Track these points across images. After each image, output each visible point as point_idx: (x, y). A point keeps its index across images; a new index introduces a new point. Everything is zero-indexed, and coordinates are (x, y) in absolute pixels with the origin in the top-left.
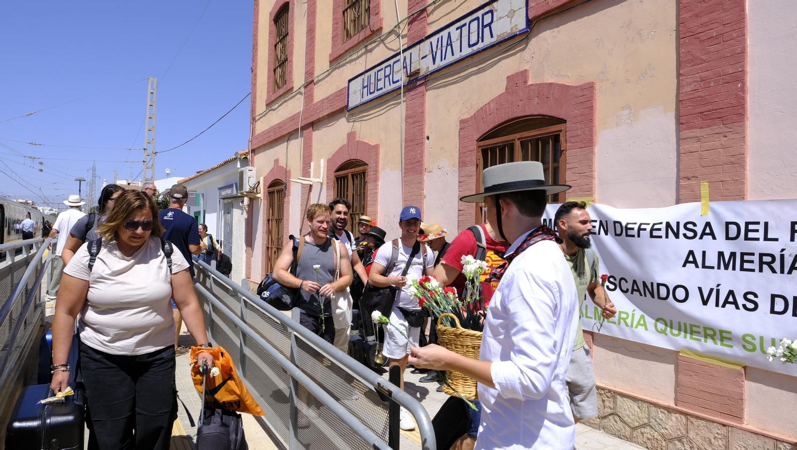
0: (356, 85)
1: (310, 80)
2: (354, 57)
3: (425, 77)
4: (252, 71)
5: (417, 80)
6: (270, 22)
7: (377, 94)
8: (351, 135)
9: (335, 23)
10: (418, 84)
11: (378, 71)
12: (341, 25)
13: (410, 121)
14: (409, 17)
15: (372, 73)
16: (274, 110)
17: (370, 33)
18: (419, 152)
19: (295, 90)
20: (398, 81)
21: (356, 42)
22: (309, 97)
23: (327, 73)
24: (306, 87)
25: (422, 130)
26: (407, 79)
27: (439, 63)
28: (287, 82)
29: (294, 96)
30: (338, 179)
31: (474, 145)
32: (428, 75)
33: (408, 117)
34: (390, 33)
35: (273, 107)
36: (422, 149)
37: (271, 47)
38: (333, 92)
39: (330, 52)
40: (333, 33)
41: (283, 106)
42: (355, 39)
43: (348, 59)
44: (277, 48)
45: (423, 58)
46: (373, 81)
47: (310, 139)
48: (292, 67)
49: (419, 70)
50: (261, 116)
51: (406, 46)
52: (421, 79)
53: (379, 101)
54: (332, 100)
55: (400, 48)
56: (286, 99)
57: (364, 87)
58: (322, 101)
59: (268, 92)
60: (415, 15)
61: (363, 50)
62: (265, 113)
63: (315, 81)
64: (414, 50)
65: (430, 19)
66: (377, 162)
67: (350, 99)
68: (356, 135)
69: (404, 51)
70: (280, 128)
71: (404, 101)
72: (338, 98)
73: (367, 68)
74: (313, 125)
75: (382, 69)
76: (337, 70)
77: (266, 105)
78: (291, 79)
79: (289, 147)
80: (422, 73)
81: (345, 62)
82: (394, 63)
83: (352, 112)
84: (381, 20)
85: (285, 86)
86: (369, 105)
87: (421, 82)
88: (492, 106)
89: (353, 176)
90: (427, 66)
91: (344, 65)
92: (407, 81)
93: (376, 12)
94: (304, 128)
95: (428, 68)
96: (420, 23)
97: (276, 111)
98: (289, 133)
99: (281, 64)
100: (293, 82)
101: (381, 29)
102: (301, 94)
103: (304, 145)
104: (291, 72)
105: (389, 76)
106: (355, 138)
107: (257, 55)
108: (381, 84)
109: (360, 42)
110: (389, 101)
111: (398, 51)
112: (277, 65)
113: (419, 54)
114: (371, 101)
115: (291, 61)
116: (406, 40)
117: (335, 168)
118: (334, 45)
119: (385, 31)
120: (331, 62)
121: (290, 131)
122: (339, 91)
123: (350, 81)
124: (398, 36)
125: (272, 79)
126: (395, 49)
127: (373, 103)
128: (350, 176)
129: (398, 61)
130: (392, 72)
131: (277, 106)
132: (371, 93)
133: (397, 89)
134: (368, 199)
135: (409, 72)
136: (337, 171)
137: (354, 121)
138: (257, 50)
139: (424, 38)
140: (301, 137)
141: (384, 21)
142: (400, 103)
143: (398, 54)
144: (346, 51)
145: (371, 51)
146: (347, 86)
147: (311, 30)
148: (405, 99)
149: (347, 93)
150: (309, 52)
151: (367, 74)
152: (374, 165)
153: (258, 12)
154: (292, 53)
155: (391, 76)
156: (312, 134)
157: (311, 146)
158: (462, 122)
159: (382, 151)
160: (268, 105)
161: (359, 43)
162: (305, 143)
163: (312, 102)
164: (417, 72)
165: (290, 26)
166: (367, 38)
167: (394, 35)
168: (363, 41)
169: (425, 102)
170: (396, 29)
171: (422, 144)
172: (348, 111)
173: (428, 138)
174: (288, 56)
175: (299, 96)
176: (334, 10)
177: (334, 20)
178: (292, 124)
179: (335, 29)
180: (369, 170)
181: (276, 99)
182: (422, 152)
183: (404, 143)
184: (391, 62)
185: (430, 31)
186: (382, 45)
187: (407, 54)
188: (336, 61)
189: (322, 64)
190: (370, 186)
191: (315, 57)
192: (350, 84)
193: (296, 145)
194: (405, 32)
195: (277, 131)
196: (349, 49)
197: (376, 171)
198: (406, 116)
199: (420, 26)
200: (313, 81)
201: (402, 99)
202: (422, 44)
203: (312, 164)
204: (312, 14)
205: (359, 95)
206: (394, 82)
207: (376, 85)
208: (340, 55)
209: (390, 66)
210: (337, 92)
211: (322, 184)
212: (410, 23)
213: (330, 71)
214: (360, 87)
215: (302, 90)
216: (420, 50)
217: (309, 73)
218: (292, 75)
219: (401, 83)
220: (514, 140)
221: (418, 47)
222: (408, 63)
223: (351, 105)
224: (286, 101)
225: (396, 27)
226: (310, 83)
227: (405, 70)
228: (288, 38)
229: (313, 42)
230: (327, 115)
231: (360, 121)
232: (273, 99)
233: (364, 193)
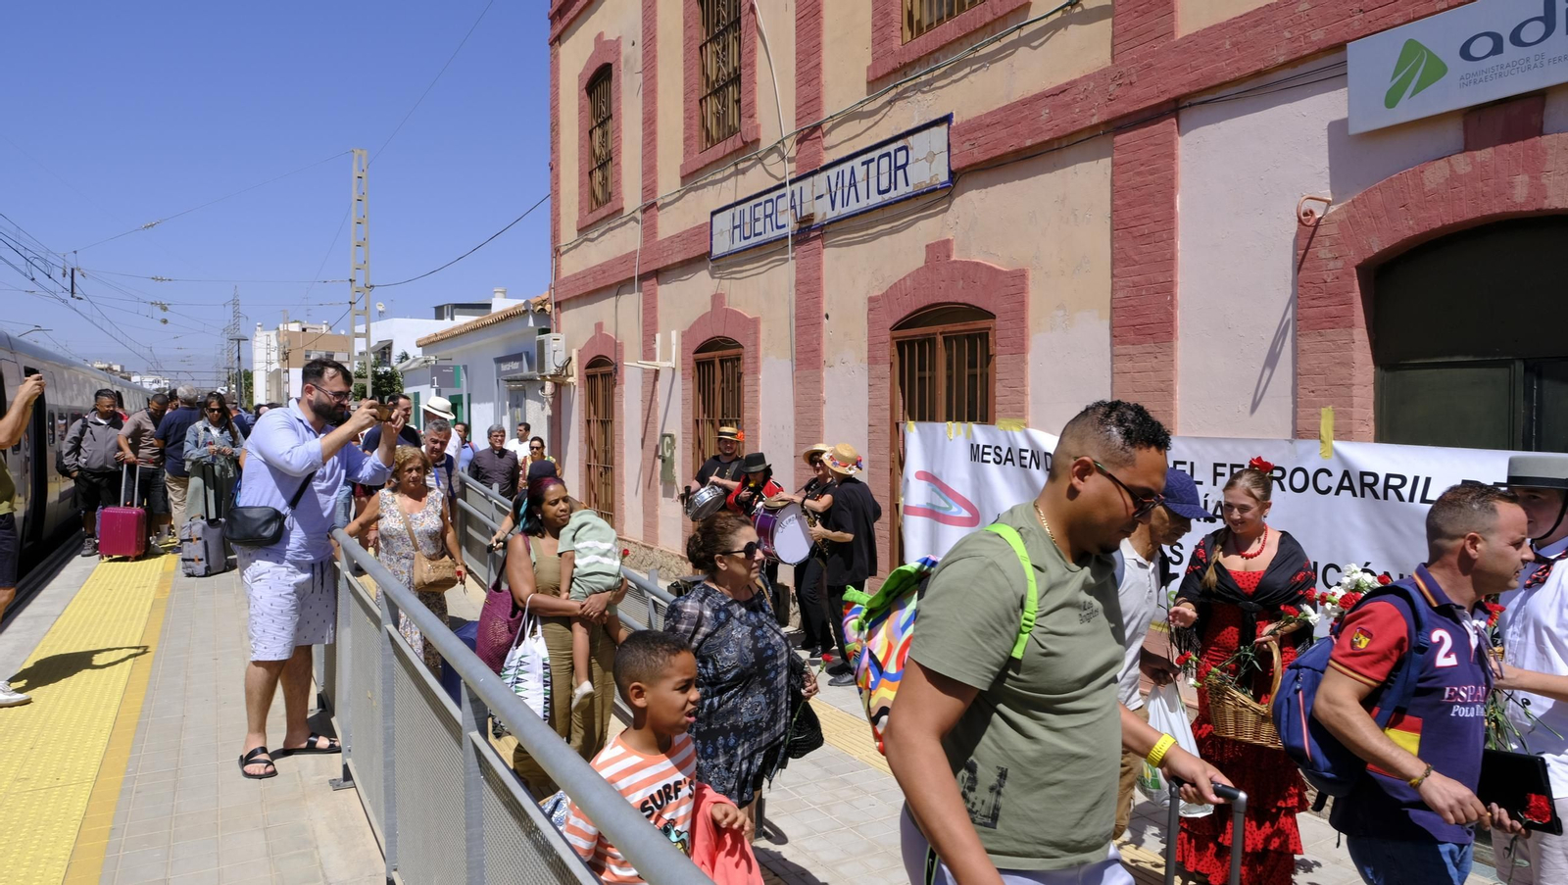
0: (723, 222)
1: (651, 201)
2: (719, 176)
3: (822, 227)
4: (552, 169)
5: (810, 229)
6: (580, 91)
7: (754, 240)
8: (717, 299)
9: (688, 118)
10: (812, 235)
11: (756, 206)
12: (697, 121)
13: (803, 288)
14: (798, 133)
15: (746, 206)
16: (592, 240)
17: (742, 145)
18: (815, 336)
19: (626, 212)
20: (784, 226)
21: (720, 155)
22: (650, 230)
23: (677, 195)
24: (644, 211)
25: (818, 304)
26: (797, 226)
27: (840, 210)
28: (613, 198)
29: (626, 223)
30: (699, 364)
31: (886, 336)
32: (824, 225)
33: (798, 283)
34: (772, 150)
35: (591, 236)
36: (819, 333)
37: (583, 134)
38: (688, 228)
39: (681, 161)
40: (685, 133)
41: (607, 235)
42: (720, 149)
43: (710, 179)
44: (594, 136)
45: (818, 198)
46: (747, 219)
47: (654, 296)
48: (620, 174)
49: (812, 215)
50: (570, 246)
51: (794, 176)
52: (815, 230)
53: (757, 253)
54: (687, 239)
55: (785, 177)
56: (612, 225)
57: (735, 228)
58: (671, 239)
59: (580, 209)
60: (806, 131)
61: (733, 169)
62: (576, 243)
63: (659, 204)
64: (806, 184)
65: (828, 141)
66: (756, 345)
67: (713, 242)
68: (724, 298)
69: (792, 182)
70: (604, 272)
71: (793, 258)
72: (696, 238)
73: (739, 198)
74: (658, 274)
75: (761, 204)
76: (693, 193)
77: (579, 231)
78: (619, 193)
79: (619, 304)
80: (817, 220)
81: (704, 182)
82: (778, 198)
83: (719, 263)
84: (758, 127)
85: (609, 204)
86: (742, 257)
87: (816, 234)
88: (908, 283)
89: (722, 362)
90: (823, 211)
91: (703, 186)
92: (797, 228)
93: (750, 113)
94: (643, 277)
95: (825, 214)
96: (814, 145)
97: (596, 242)
98: (619, 282)
99: (601, 163)
100: (622, 199)
101: (757, 141)
102: (638, 222)
103: (644, 305)
104: (618, 182)
105: (770, 216)
106: (723, 303)
107: (558, 143)
108: (759, 227)
109: (728, 155)
110: (772, 254)
111: (783, 181)
112: (595, 166)
113: (813, 192)
114: (746, 250)
115: (618, 164)
116: (792, 166)
117: (694, 348)
118: (687, 152)
119: (764, 145)
120: (683, 178)
121: (620, 279)
122: (697, 227)
123: (713, 214)
124: (783, 158)
125: (587, 189)
126: (779, 177)
127: (748, 255)
128: (717, 361)
129: (784, 195)
130: (775, 210)
131: (596, 234)
132: (745, 238)
133: (783, 238)
134: (745, 399)
135: (799, 216)
136: (697, 352)
137: (721, 278)
138: (558, 133)
139: (818, 168)
140: (640, 290)
141: (762, 129)
142: (787, 260)
143: (783, 186)
144: (706, 166)
145: (744, 172)
146: (709, 220)
147: (649, 119)
148: (794, 255)
149: (709, 232)
150: (648, 156)
151: (739, 208)
152: (752, 348)
153: (558, 69)
154: (619, 152)
155: (774, 217)
156: (655, 290)
157: (655, 307)
158: (871, 300)
159: (763, 328)
160: (583, 230)
161: (724, 157)
162: (645, 303)
163: (655, 237)
164: (810, 217)
165: (614, 106)
166: (736, 152)
167: (776, 155)
168: (731, 154)
169: (821, 263)
170: (779, 145)
171: (819, 324)
172: (712, 260)
173: (827, 316)
174: (613, 155)
175: (632, 224)
176: (685, 95)
177: (686, 110)
178: (623, 269)
179: (688, 127)
180: (745, 355)
181: (595, 223)
182: (819, 338)
183: (794, 320)
184: (774, 195)
185: (828, 158)
186: (759, 166)
187: (796, 187)
188: (691, 178)
189: (668, 181)
190: (747, 380)
191: (658, 164)
192: (714, 219)
193: (630, 303)
194: (792, 154)
195: (599, 277)
196: (711, 163)
197: (756, 358)
198: (796, 281)
199: (813, 149)
200: (655, 204)
201: (790, 255)
202: (816, 177)
203: (658, 336)
204: (650, 93)
205: (727, 236)
206: (778, 227)
207: (752, 228)
208: (697, 170)
209: (772, 200)
210: (694, 228)
211: (674, 369)
212: (799, 142)
213: (682, 192)
214: (729, 226)
215: (639, 215)
216: (813, 186)
217: (649, 189)
218: (620, 187)
219: (788, 230)
220: (936, 334)
221: (811, 179)
222: (798, 202)
223: (717, 251)
224: (612, 229)
225: (779, 142)
226: (650, 207)
227: (793, 210)
228: (611, 125)
229: (654, 140)
230: (681, 262)
231: (731, 278)
232: (590, 222)
233: (739, 387)
